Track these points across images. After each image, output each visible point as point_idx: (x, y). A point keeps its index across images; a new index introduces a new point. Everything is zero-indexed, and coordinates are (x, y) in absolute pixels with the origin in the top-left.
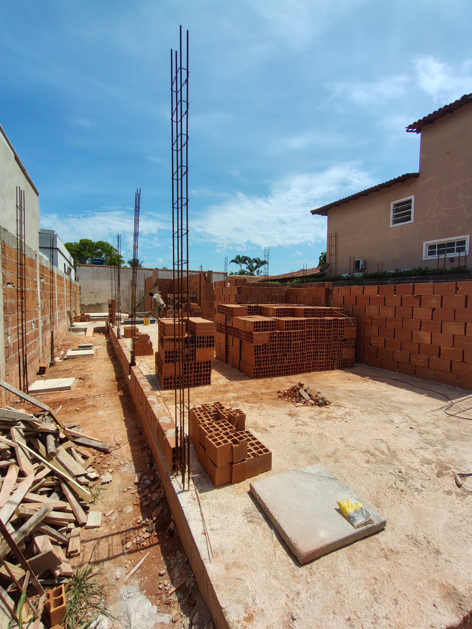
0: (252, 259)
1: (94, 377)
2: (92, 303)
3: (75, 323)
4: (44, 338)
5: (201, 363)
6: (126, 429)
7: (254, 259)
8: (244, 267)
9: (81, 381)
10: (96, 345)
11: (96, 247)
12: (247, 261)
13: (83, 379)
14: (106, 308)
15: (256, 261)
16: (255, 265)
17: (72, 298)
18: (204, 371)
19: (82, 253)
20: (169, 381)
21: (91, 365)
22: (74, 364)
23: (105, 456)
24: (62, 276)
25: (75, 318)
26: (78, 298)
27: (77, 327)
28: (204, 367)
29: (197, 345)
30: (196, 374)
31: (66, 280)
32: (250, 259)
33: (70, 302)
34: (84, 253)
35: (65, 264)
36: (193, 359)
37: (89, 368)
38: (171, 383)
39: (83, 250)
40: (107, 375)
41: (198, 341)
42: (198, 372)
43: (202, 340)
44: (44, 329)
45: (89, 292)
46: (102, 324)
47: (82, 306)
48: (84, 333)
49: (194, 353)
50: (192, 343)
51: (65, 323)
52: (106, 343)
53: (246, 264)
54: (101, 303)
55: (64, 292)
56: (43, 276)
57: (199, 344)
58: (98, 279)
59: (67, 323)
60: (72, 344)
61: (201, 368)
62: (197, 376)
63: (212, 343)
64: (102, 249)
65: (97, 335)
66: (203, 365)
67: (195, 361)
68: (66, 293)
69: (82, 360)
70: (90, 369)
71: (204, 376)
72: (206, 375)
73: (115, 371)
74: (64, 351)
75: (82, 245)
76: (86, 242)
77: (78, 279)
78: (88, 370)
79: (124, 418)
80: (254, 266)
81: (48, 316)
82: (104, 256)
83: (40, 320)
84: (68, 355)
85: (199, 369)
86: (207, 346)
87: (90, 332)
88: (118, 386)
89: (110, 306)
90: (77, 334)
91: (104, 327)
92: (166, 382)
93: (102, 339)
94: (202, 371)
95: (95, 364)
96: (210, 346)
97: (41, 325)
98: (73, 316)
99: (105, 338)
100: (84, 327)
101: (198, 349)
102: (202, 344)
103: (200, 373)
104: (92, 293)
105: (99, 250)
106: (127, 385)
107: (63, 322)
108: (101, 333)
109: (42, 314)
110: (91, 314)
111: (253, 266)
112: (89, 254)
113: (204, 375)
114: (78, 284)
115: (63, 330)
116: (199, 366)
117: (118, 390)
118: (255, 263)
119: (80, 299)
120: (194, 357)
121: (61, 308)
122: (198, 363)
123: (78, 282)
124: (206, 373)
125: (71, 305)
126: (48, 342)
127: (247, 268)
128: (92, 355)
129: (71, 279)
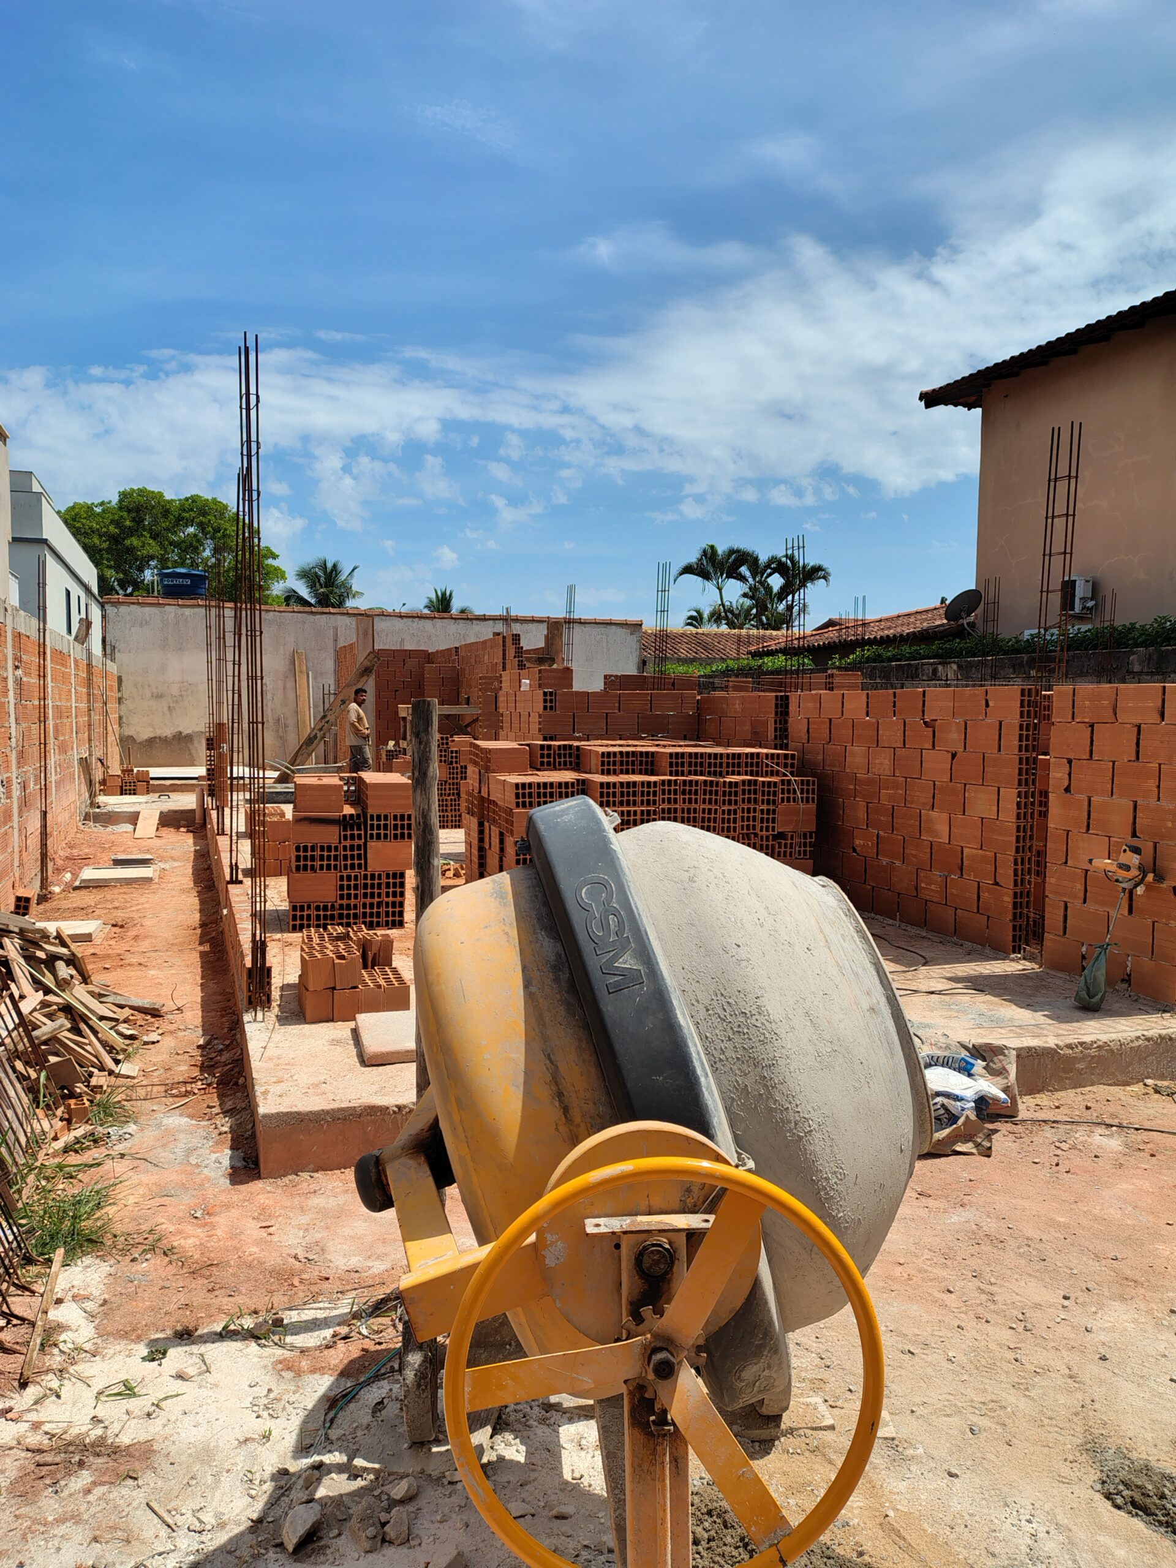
0: (763, 558)
1: (147, 923)
2: (158, 733)
3: (102, 799)
4: (22, 829)
5: (380, 875)
6: (200, 994)
7: (773, 560)
8: (734, 592)
9: (117, 929)
10: (162, 859)
11: (179, 519)
12: (744, 570)
13: (122, 927)
14: (201, 750)
15: (779, 566)
16: (776, 582)
17: (96, 717)
18: (388, 895)
19: (127, 542)
20: (305, 913)
21: (142, 900)
22: (98, 897)
23: (153, 1020)
24: (65, 651)
25: (103, 782)
26: (113, 716)
27: (109, 808)
28: (388, 885)
29: (372, 835)
30: (368, 901)
31: (76, 661)
32: (756, 559)
33: (89, 730)
34: (135, 541)
35: (68, 593)
36: (360, 866)
37: (138, 904)
38: (309, 916)
39: (131, 532)
40: (181, 917)
41: (372, 826)
42: (372, 895)
43: (382, 822)
44: (25, 803)
45: (149, 695)
46: (187, 801)
47: (126, 743)
48: (130, 827)
49: (362, 852)
50: (359, 829)
51: (73, 796)
52: (192, 855)
53: (742, 578)
54: (189, 731)
55: (69, 699)
56: (21, 661)
57: (375, 832)
58: (181, 649)
59: (80, 795)
60: (95, 856)
61: (379, 886)
62: (372, 906)
63: (406, 832)
64: (202, 526)
65: (169, 834)
66: (384, 880)
67: (366, 869)
68: (76, 702)
69: (122, 891)
70: (140, 907)
71: (387, 906)
72: (394, 904)
73: (201, 911)
74: (72, 874)
75: (129, 511)
76: (142, 500)
77: (113, 648)
78: (133, 909)
79: (201, 981)
80: (776, 589)
81: (31, 769)
82: (207, 553)
83: (14, 781)
84: (85, 877)
85: (376, 891)
86: (396, 837)
87: (148, 825)
88: (202, 936)
89: (211, 744)
90: (109, 829)
91: (193, 811)
92: (298, 913)
93: (184, 843)
94: (384, 895)
95: (155, 898)
96: (402, 836)
97: (16, 792)
98: (98, 774)
99: (191, 841)
100: (132, 810)
101: (373, 844)
102: (382, 832)
103: (376, 900)
104: (159, 697)
105: (191, 530)
106: (222, 933)
107: (67, 792)
108: (182, 829)
109: (19, 763)
110: (154, 772)
111: (769, 589)
112: (152, 547)
113: (387, 904)
114: (112, 667)
115: (67, 816)
116: (376, 882)
117: (201, 944)
118: (776, 575)
119: (120, 718)
120: (363, 862)
121: (63, 749)
122: (373, 877)
123: (113, 660)
124: (391, 899)
125: (90, 740)
126: (34, 842)
127: (745, 595)
128: (149, 880)
129: (89, 654)
